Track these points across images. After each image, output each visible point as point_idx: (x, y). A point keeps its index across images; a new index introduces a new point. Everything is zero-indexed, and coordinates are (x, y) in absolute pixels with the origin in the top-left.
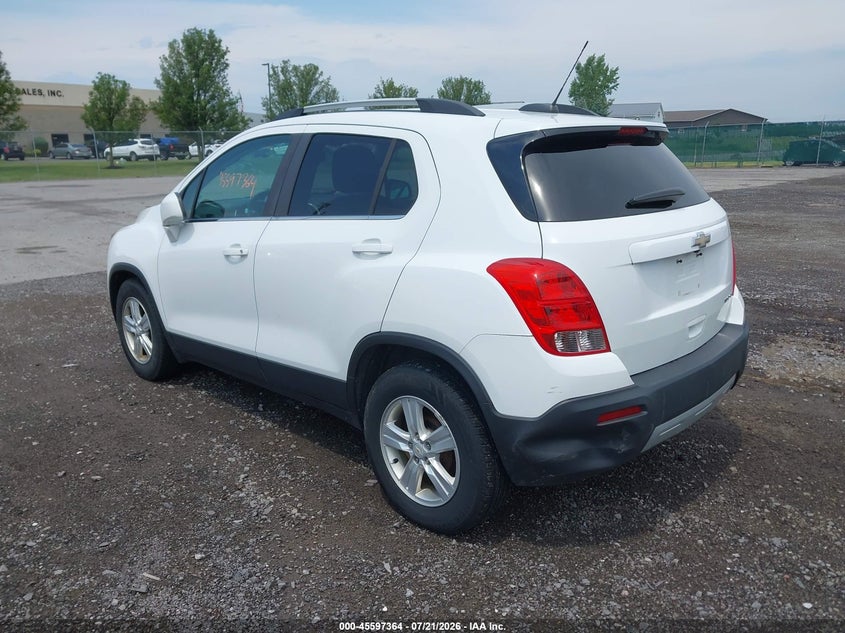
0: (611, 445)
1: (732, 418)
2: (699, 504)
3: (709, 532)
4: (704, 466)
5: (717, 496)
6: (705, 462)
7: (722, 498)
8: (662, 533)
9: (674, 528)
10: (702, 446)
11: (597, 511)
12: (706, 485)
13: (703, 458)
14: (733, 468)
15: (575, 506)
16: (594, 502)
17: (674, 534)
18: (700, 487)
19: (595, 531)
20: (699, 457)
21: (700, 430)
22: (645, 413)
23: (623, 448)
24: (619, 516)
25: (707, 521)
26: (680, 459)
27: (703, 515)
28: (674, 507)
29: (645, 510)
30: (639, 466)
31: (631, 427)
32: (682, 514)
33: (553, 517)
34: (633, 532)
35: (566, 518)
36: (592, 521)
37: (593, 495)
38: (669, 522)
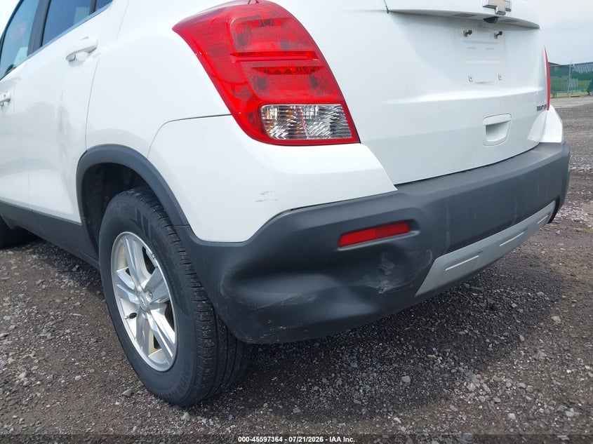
0: (368, 282)
1: (552, 265)
2: (512, 362)
3: (525, 400)
4: (520, 316)
5: (536, 352)
6: (521, 311)
7: (542, 355)
8: (461, 404)
9: (478, 395)
10: (518, 293)
11: (381, 373)
12: (522, 338)
13: (520, 306)
14: (556, 318)
15: (356, 366)
16: (381, 361)
17: (476, 403)
18: (513, 341)
19: (372, 399)
20: (514, 305)
21: (517, 278)
22: (416, 233)
23: (385, 285)
24: (407, 379)
25: (523, 385)
26: (492, 308)
27: (517, 378)
28: (480, 367)
29: (443, 371)
30: (442, 318)
31: (394, 253)
32: (490, 376)
33: (324, 380)
34: (422, 402)
35: (340, 382)
36: (372, 386)
37: (381, 352)
38: (471, 387)
